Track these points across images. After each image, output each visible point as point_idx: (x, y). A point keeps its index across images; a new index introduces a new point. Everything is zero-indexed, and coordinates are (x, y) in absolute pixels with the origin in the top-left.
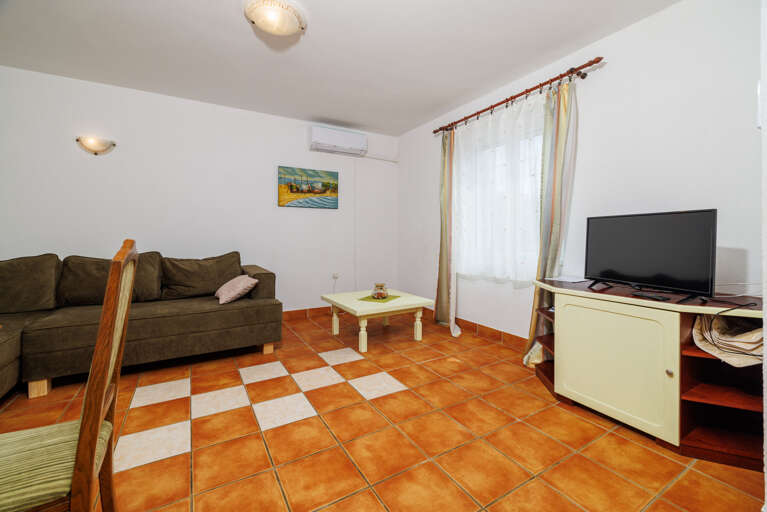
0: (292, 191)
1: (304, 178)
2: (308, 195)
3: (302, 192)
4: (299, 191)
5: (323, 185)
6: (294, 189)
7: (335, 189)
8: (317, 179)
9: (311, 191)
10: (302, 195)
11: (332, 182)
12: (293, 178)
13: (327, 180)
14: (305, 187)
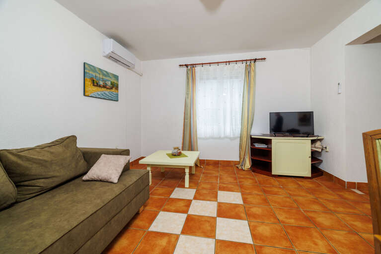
0: (94, 85)
1: (101, 76)
2: (103, 89)
3: (100, 86)
4: (98, 85)
5: (112, 84)
6: (95, 83)
7: (117, 88)
8: (107, 78)
9: (104, 87)
10: (100, 89)
11: (115, 82)
12: (94, 74)
13: (113, 80)
14: (101, 83)
